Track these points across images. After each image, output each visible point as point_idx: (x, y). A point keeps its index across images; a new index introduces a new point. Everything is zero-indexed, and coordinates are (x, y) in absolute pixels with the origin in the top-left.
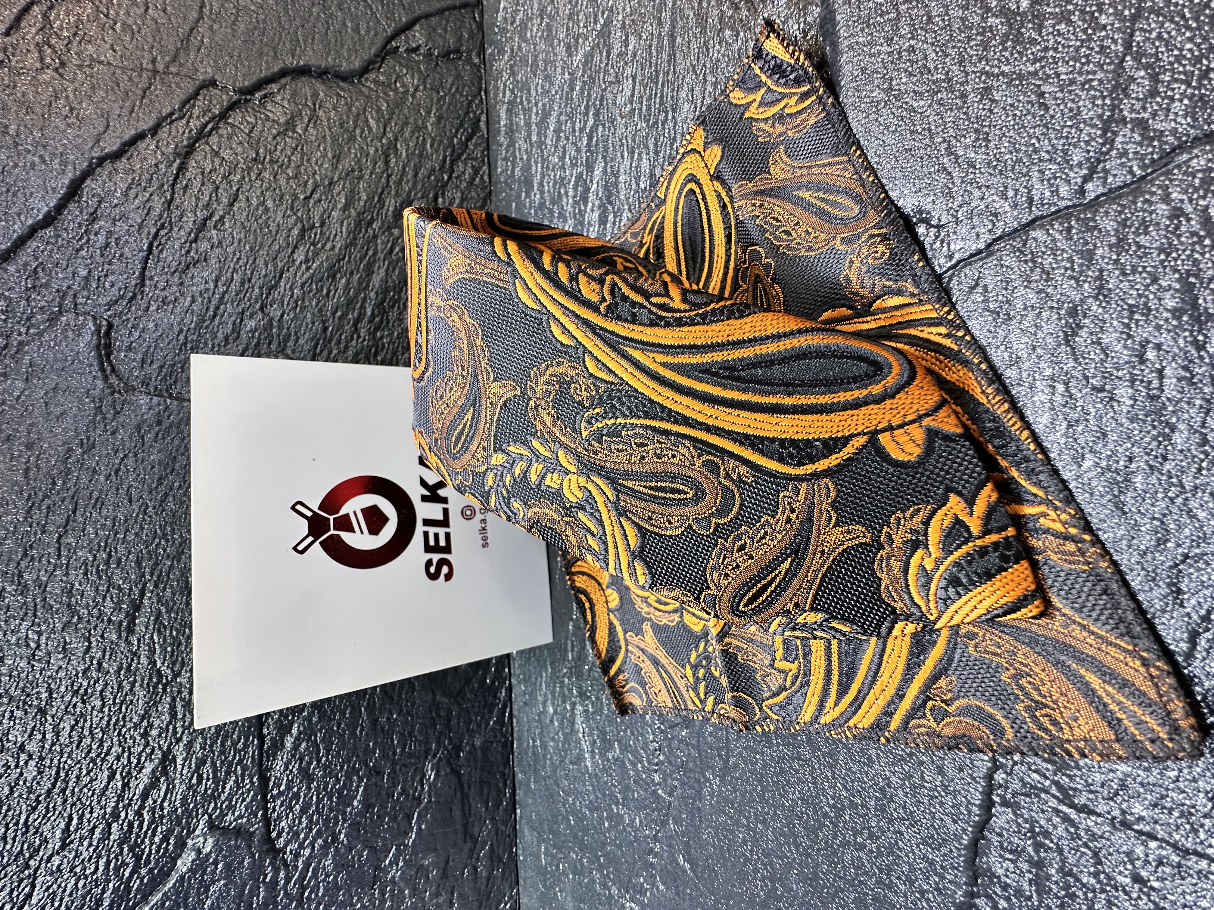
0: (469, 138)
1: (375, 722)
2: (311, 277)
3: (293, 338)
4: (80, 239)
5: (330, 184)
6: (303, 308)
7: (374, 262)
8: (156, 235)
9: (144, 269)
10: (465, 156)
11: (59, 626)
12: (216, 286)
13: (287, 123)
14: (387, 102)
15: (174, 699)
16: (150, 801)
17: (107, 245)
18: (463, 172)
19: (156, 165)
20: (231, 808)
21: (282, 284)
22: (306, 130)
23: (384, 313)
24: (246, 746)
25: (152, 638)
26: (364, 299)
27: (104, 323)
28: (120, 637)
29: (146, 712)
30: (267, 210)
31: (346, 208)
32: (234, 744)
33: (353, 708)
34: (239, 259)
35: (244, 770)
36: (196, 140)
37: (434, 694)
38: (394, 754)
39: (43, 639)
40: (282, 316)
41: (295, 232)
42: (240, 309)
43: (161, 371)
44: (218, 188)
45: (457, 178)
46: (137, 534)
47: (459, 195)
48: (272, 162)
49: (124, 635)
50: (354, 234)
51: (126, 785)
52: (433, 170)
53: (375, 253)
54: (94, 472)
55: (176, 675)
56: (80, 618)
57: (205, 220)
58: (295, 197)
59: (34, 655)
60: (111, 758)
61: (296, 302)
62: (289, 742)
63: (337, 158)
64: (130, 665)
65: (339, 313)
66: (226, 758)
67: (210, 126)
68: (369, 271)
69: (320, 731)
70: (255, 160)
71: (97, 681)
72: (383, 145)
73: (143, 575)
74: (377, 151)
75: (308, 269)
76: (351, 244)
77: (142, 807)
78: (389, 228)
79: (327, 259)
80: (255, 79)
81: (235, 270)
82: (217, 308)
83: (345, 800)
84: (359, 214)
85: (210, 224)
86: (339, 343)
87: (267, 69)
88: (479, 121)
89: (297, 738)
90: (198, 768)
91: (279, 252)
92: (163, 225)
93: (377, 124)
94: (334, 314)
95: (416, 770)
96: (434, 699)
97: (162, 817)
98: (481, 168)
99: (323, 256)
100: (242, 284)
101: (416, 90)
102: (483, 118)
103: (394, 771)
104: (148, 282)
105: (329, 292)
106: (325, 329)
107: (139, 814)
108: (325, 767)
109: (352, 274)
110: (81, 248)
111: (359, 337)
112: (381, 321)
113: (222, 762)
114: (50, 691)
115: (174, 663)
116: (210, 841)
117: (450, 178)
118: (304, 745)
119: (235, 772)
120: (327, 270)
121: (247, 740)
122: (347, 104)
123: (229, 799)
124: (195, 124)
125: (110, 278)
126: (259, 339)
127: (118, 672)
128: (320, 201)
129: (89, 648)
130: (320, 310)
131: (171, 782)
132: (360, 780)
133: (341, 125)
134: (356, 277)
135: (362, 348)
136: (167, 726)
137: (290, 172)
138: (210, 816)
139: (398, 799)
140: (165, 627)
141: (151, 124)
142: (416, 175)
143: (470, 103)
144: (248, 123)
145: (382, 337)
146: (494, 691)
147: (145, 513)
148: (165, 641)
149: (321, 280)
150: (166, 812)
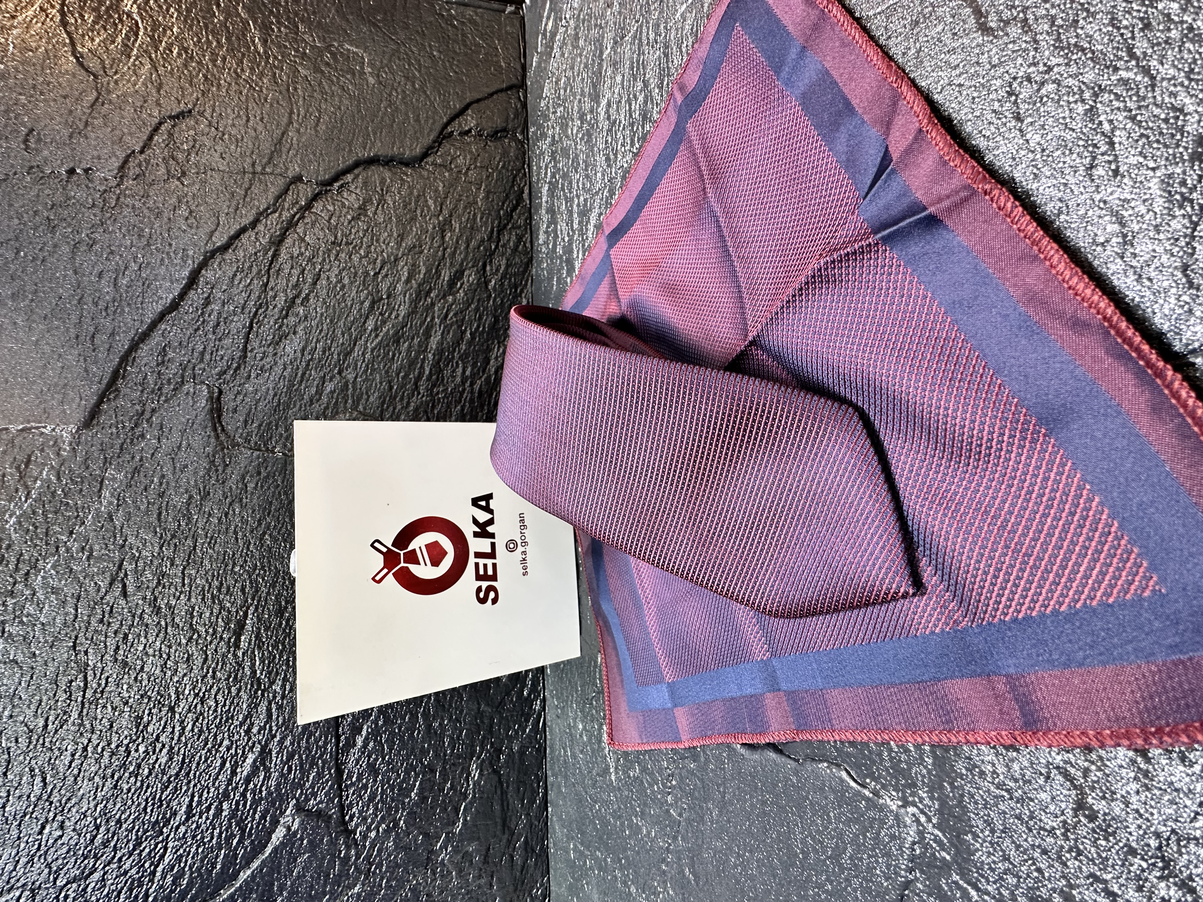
0: (514, 209)
1: (429, 727)
2: (380, 343)
3: (365, 397)
4: (198, 321)
5: (396, 260)
6: (373, 370)
7: (432, 327)
8: (256, 313)
9: (246, 343)
10: (510, 226)
11: (184, 641)
12: (303, 355)
13: (360, 208)
14: (443, 182)
15: (270, 703)
16: (251, 786)
17: (218, 324)
18: (509, 241)
19: (256, 254)
20: (314, 795)
21: (356, 349)
22: (375, 213)
23: (441, 371)
24: (326, 743)
25: (253, 652)
26: (423, 360)
27: (216, 390)
28: (229, 652)
29: (249, 713)
30: (344, 286)
31: (408, 281)
32: (317, 741)
33: (411, 714)
34: (321, 331)
35: (324, 763)
36: (287, 230)
37: (479, 704)
38: (445, 755)
39: (172, 651)
40: (356, 378)
41: (367, 304)
42: (322, 374)
43: (259, 429)
44: (304, 270)
45: (502, 246)
46: (241, 566)
47: (504, 261)
48: (347, 244)
49: (232, 649)
50: (414, 303)
51: (234, 773)
52: (483, 241)
53: (433, 318)
54: (210, 515)
55: (272, 683)
56: (199, 636)
57: (294, 298)
58: (367, 273)
59: (166, 663)
60: (223, 749)
61: (367, 366)
62: (360, 741)
63: (402, 237)
64: (236, 675)
65: (402, 374)
66: (311, 752)
67: (297, 216)
68: (427, 335)
69: (385, 732)
70: (333, 243)
71: (211, 687)
72: (439, 223)
73: (247, 601)
74: (434, 228)
75: (377, 336)
76: (412, 313)
77: (246, 790)
78: (444, 297)
79: (393, 326)
80: (333, 171)
81: (318, 341)
82: (304, 374)
83: (405, 792)
84: (419, 285)
85: (299, 301)
86: (402, 399)
87: (343, 163)
88: (523, 192)
89: (367, 738)
90: (288, 760)
91: (353, 323)
92: (261, 304)
93: (435, 203)
94: (398, 375)
95: (463, 769)
96: (479, 708)
97: (261, 799)
98: (524, 236)
99: (389, 325)
100: (324, 352)
101: (468, 169)
102: (526, 191)
103: (444, 768)
104: (249, 354)
105: (394, 355)
106: (391, 388)
107: (244, 795)
108: (389, 763)
109: (413, 339)
110: (198, 329)
111: (419, 393)
112: (438, 379)
113: (307, 756)
114: (177, 693)
115: (270, 673)
116: (297, 821)
117: (497, 247)
118: (371, 744)
119: (317, 764)
120: (393, 336)
121: (326, 738)
122: (409, 187)
123: (312, 787)
124: (286, 215)
125: (221, 353)
126: (337, 399)
127: (227, 679)
128: (387, 275)
129: (206, 659)
130: (387, 372)
131: (267, 770)
132: (417, 775)
133: (405, 206)
134: (416, 341)
135: (422, 402)
136: (265, 725)
137: (362, 252)
138: (297, 800)
139: (448, 793)
140: (263, 643)
141: (251, 218)
142: (468, 246)
143: (515, 177)
144: (328, 210)
145: (438, 393)
146: (529, 702)
147: (248, 549)
148: (263, 654)
149: (388, 345)
150: (264, 794)
